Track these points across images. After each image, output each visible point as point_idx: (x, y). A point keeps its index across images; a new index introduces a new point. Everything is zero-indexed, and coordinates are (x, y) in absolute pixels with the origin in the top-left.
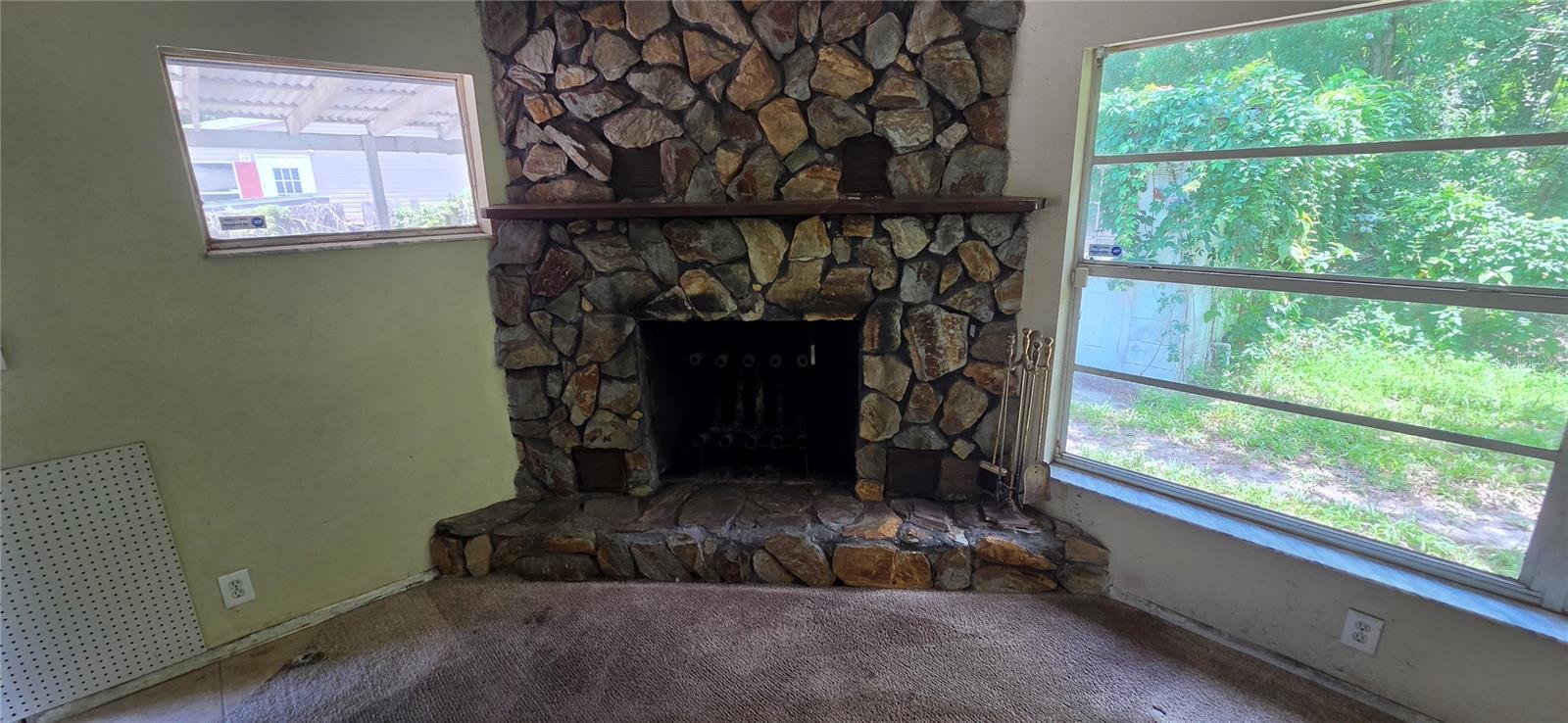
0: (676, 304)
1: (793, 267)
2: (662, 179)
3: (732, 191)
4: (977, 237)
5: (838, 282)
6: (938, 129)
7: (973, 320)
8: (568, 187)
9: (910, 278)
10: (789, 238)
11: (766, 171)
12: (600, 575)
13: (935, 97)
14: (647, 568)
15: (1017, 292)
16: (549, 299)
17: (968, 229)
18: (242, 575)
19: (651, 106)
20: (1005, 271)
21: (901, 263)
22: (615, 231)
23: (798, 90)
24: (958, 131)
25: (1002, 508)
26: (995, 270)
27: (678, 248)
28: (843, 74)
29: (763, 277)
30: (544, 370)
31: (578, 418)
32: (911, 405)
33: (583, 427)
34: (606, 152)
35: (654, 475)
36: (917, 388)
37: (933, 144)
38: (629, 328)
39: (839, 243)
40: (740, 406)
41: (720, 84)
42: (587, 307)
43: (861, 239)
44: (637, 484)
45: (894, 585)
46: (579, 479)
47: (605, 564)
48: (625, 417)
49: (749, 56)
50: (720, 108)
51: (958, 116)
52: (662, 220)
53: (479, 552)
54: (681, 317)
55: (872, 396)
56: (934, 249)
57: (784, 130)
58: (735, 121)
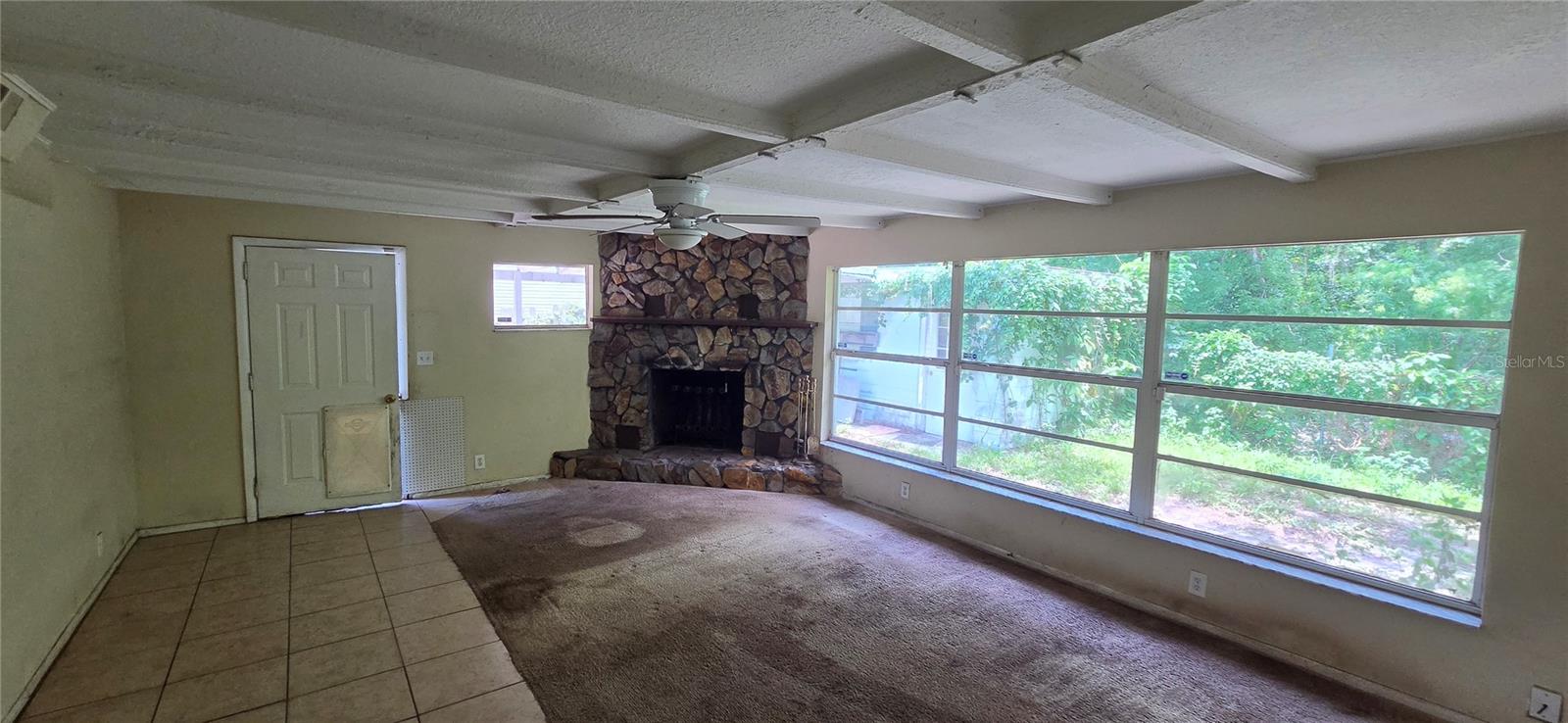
0: (666, 361)
1: (716, 347)
2: (665, 308)
3: (693, 314)
4: (793, 338)
5: (735, 354)
6: (778, 293)
7: (792, 374)
8: (626, 310)
9: (764, 353)
10: (715, 335)
11: (707, 307)
12: (623, 479)
13: (776, 280)
14: (643, 476)
15: (810, 362)
16: (613, 357)
17: (788, 334)
18: (482, 456)
19: (662, 279)
20: (805, 353)
21: (760, 347)
22: (643, 328)
23: (721, 275)
24: (786, 294)
25: (801, 457)
26: (801, 352)
27: (668, 337)
28: (740, 271)
29: (703, 351)
30: (608, 388)
31: (620, 411)
32: (766, 411)
33: (621, 416)
34: (643, 296)
35: (652, 442)
36: (768, 403)
37: (777, 299)
38: (646, 371)
39: (735, 337)
40: (699, 418)
41: (690, 272)
42: (629, 361)
43: (743, 337)
44: (643, 445)
45: (749, 488)
46: (617, 440)
47: (625, 474)
48: (641, 412)
49: (703, 261)
50: (690, 282)
51: (786, 288)
52: (663, 325)
53: (570, 466)
54: (668, 367)
55: (748, 406)
56: (774, 341)
57: (716, 291)
58: (696, 287)
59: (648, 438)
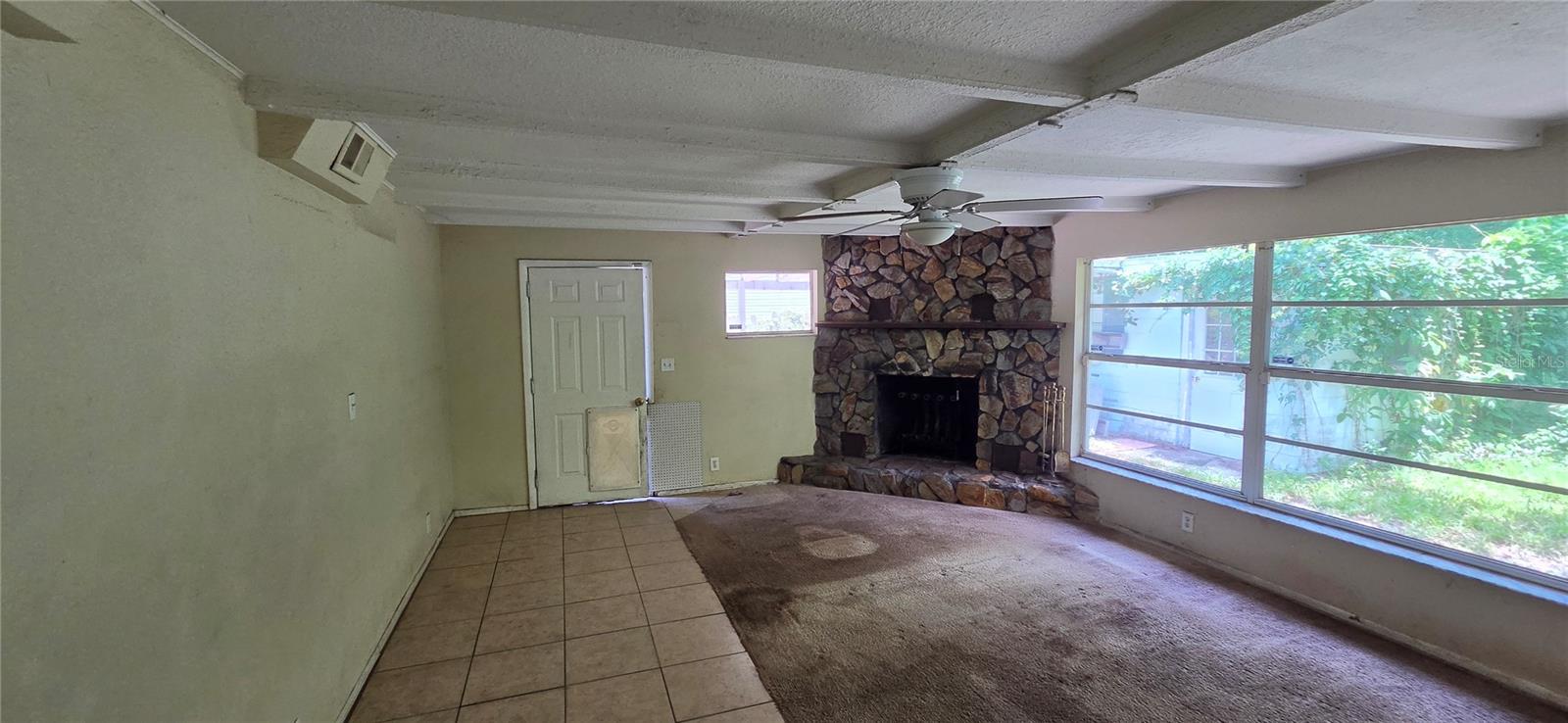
0: (893, 367)
1: (946, 352)
2: (890, 311)
3: (921, 317)
4: (1035, 340)
5: (967, 359)
6: (1017, 291)
7: (1035, 381)
8: (850, 315)
9: (1001, 359)
10: (945, 338)
11: (936, 309)
12: (850, 488)
13: (1015, 277)
14: (870, 486)
15: (1056, 367)
16: (838, 362)
17: (1030, 336)
18: (717, 459)
19: (888, 282)
20: (1050, 357)
21: (997, 351)
22: (869, 334)
23: (952, 274)
24: (1026, 292)
25: (1046, 474)
26: (1045, 356)
27: (895, 342)
28: (973, 269)
29: (932, 356)
30: (833, 394)
31: (845, 418)
32: (1003, 421)
33: (847, 423)
34: (868, 300)
35: (878, 451)
36: (1006, 412)
37: (1015, 298)
38: (871, 377)
39: (968, 341)
40: (927, 426)
41: (917, 272)
42: (854, 367)
43: (977, 340)
44: (869, 453)
45: (986, 506)
46: (843, 448)
47: (851, 483)
48: (867, 419)
49: (931, 261)
50: (917, 282)
51: (1027, 285)
52: (889, 329)
53: (798, 472)
54: (894, 373)
55: (983, 415)
56: (1013, 345)
57: (944, 291)
58: (924, 288)
59: (875, 447)
